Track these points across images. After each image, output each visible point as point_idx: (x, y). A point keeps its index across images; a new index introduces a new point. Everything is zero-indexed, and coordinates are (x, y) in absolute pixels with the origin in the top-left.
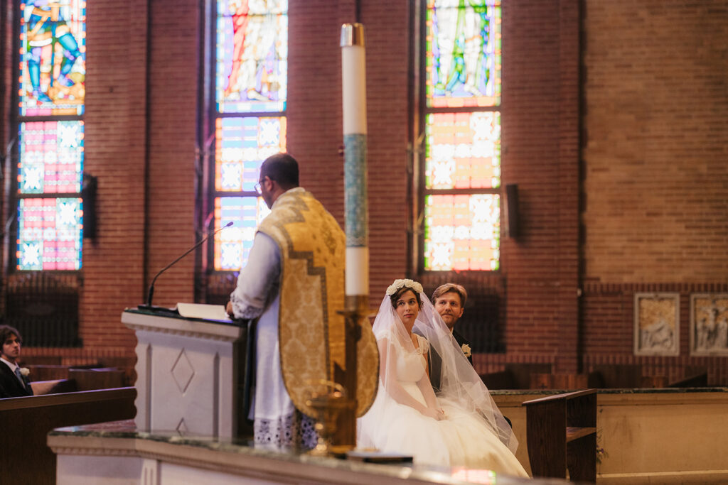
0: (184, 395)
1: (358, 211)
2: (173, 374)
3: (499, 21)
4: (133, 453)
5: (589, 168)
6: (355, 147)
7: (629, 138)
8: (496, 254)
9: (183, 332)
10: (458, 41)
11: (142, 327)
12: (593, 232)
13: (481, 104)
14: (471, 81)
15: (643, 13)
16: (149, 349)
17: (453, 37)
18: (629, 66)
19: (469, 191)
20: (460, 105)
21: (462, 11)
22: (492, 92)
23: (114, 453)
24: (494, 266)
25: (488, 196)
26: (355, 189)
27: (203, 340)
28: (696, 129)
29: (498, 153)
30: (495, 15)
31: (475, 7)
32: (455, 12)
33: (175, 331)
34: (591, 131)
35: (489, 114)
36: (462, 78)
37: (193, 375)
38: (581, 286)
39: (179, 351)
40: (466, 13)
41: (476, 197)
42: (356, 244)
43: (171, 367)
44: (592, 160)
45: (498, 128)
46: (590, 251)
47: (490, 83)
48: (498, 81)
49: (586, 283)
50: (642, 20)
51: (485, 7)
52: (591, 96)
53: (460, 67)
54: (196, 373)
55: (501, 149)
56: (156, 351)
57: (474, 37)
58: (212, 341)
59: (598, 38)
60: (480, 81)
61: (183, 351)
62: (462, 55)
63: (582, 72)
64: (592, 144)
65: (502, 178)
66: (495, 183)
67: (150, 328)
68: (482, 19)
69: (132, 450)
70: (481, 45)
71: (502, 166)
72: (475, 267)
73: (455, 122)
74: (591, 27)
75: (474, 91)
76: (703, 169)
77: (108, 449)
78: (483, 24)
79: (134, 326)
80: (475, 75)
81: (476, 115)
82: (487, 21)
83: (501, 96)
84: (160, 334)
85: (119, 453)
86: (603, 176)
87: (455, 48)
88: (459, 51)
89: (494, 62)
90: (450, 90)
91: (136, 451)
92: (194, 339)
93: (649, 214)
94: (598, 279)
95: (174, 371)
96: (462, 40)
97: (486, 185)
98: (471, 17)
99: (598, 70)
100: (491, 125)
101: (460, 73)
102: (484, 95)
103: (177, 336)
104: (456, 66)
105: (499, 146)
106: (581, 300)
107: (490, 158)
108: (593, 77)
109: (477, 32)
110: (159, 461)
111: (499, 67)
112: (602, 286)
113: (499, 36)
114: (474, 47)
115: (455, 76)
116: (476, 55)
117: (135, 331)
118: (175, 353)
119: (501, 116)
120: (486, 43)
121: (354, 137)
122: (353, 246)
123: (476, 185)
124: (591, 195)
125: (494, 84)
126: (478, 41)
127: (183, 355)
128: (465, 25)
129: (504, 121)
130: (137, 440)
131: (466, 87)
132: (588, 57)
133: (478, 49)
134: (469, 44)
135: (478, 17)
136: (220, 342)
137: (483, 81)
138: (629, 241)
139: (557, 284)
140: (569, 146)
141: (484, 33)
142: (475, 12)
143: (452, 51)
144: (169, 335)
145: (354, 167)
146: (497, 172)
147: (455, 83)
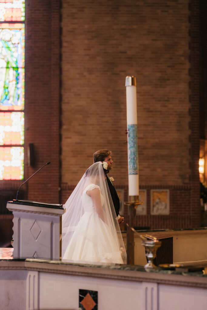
0: (36, 241)
1: (135, 158)
2: (31, 231)
3: (24, 74)
4: (23, 268)
5: (63, 137)
6: (134, 131)
7: (80, 125)
8: (22, 173)
9: (36, 212)
10: (6, 82)
11: (16, 210)
12: (65, 164)
13: (16, 109)
14: (11, 99)
15: (86, 74)
16: (19, 220)
17: (4, 80)
18: (79, 95)
19: (10, 146)
20: (7, 109)
21: (8, 69)
22: (20, 104)
23: (13, 269)
24: (21, 177)
25: (19, 148)
26: (134, 149)
27: (45, 215)
28: (107, 122)
29: (23, 130)
30: (22, 71)
31: (13, 68)
32: (5, 69)
33: (32, 212)
34: (64, 121)
35: (19, 113)
36: (8, 98)
37: (41, 231)
38: (60, 186)
39: (34, 221)
40: (9, 70)
41: (13, 148)
42: (135, 173)
43: (30, 228)
44: (65, 134)
45: (23, 119)
46: (64, 171)
47: (20, 100)
48: (23, 99)
49: (62, 185)
50: (85, 76)
51: (18, 68)
52: (64, 107)
53: (7, 93)
54: (42, 231)
55: (25, 128)
56: (23, 221)
57: (13, 81)
58: (50, 216)
59: (67, 83)
60: (16, 99)
61: (36, 220)
62: (7, 88)
63: (61, 97)
64: (64, 127)
65: (25, 140)
66: (22, 142)
67: (20, 211)
68: (16, 73)
69: (23, 267)
70: (16, 84)
71: (25, 136)
72: (13, 178)
73: (4, 116)
74: (64, 78)
75: (13, 103)
76: (110, 138)
77: (11, 267)
78: (17, 75)
79: (12, 209)
80: (13, 97)
81: (14, 113)
82: (18, 74)
83: (25, 106)
84: (25, 213)
85: (17, 268)
86: (69, 140)
87: (5, 85)
88: (6, 86)
89: (22, 92)
90: (2, 103)
91: (25, 267)
92: (41, 215)
93: (88, 157)
94: (67, 183)
95: (31, 230)
96: (7, 82)
97: (18, 143)
98: (12, 72)
99: (67, 96)
100: (20, 118)
101: (6, 96)
102: (17, 105)
103: (33, 214)
104: (5, 92)
105: (24, 127)
106: (60, 192)
107: (19, 132)
108: (65, 99)
109: (14, 78)
110: (39, 272)
111: (23, 94)
112: (69, 186)
113: (23, 80)
114: (13, 84)
115: (4, 97)
116: (13, 88)
117: (12, 212)
118: (31, 222)
119: (25, 114)
120: (18, 83)
121: (133, 126)
122: (133, 174)
123: (13, 143)
124: (64, 148)
125: (21, 101)
126: (14, 82)
127: (36, 222)
128: (9, 75)
129: (26, 117)
130: (25, 262)
131: (10, 102)
132: (63, 91)
133: (14, 86)
134: (11, 83)
135: (15, 72)
136: (54, 217)
137: (17, 99)
138: (81, 167)
139: (50, 185)
140: (55, 127)
141: (17, 79)
142: (13, 70)
143: (3, 86)
144: (29, 213)
145: (134, 139)
146: (23, 138)
147: (4, 100)
